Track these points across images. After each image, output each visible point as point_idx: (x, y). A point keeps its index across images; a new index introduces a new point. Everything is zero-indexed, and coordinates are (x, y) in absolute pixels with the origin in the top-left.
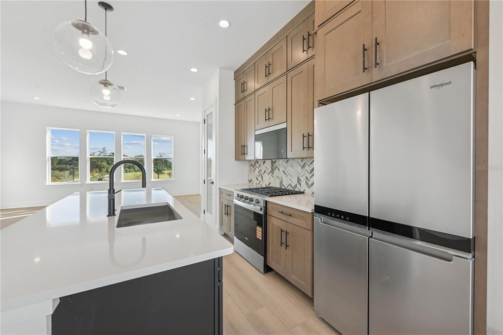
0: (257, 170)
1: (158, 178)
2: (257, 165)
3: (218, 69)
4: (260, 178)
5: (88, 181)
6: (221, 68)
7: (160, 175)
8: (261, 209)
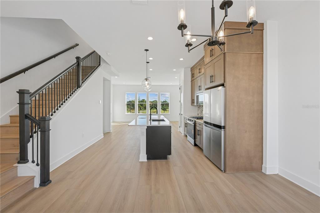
0: (200, 110)
1: (164, 113)
2: (200, 107)
3: (183, 69)
4: (201, 113)
5: (138, 113)
6: (185, 68)
7: (165, 112)
8: (193, 123)
